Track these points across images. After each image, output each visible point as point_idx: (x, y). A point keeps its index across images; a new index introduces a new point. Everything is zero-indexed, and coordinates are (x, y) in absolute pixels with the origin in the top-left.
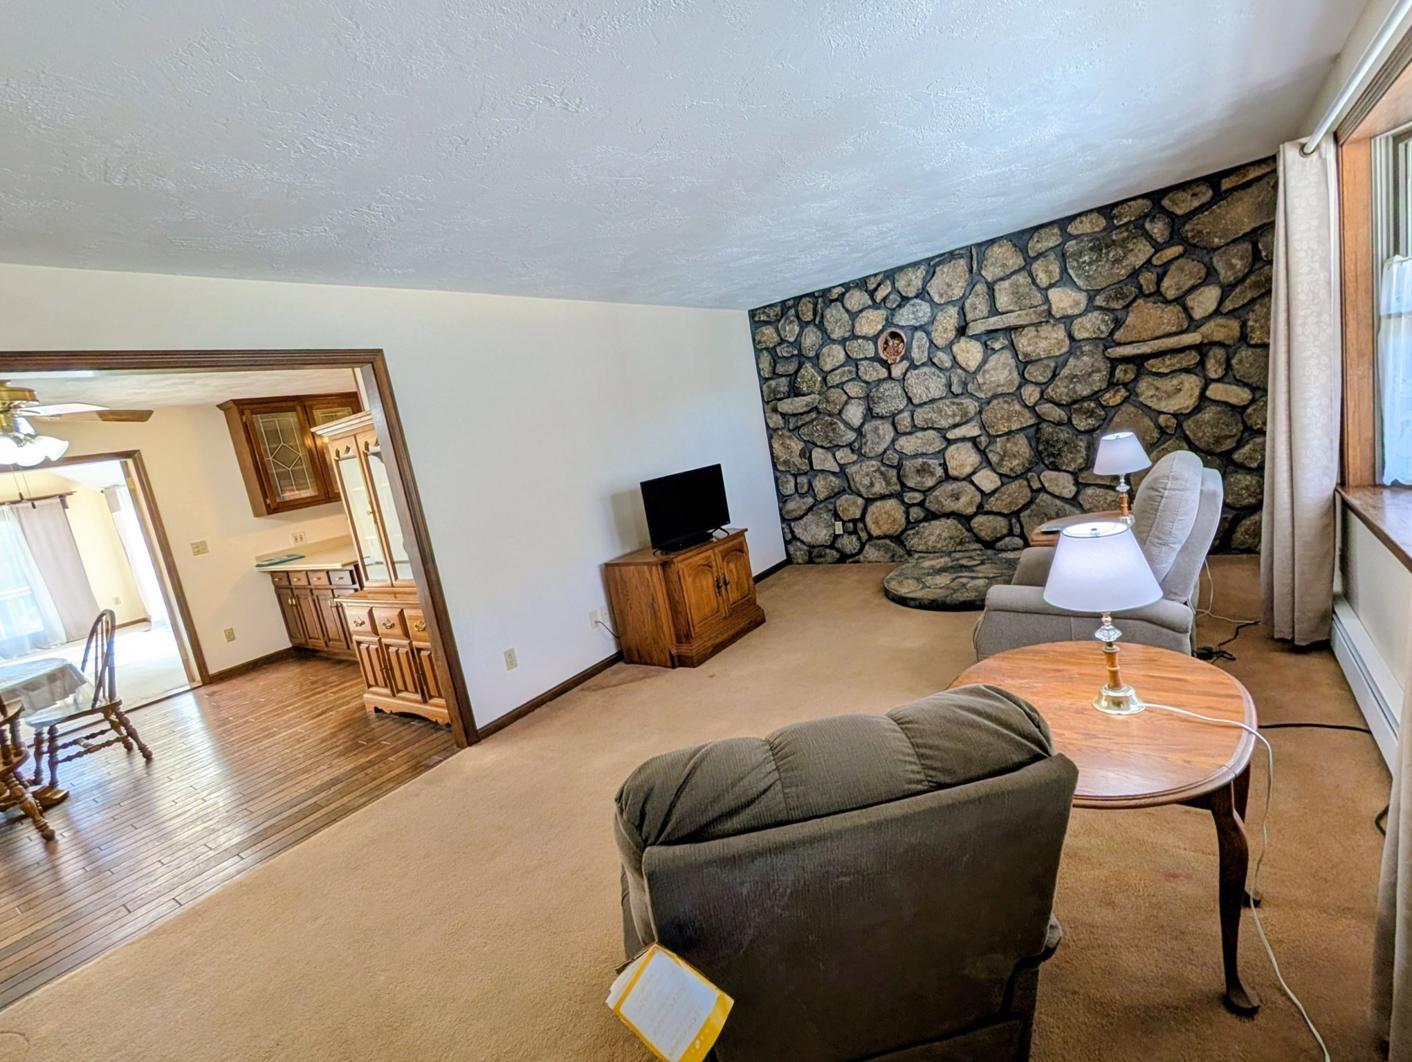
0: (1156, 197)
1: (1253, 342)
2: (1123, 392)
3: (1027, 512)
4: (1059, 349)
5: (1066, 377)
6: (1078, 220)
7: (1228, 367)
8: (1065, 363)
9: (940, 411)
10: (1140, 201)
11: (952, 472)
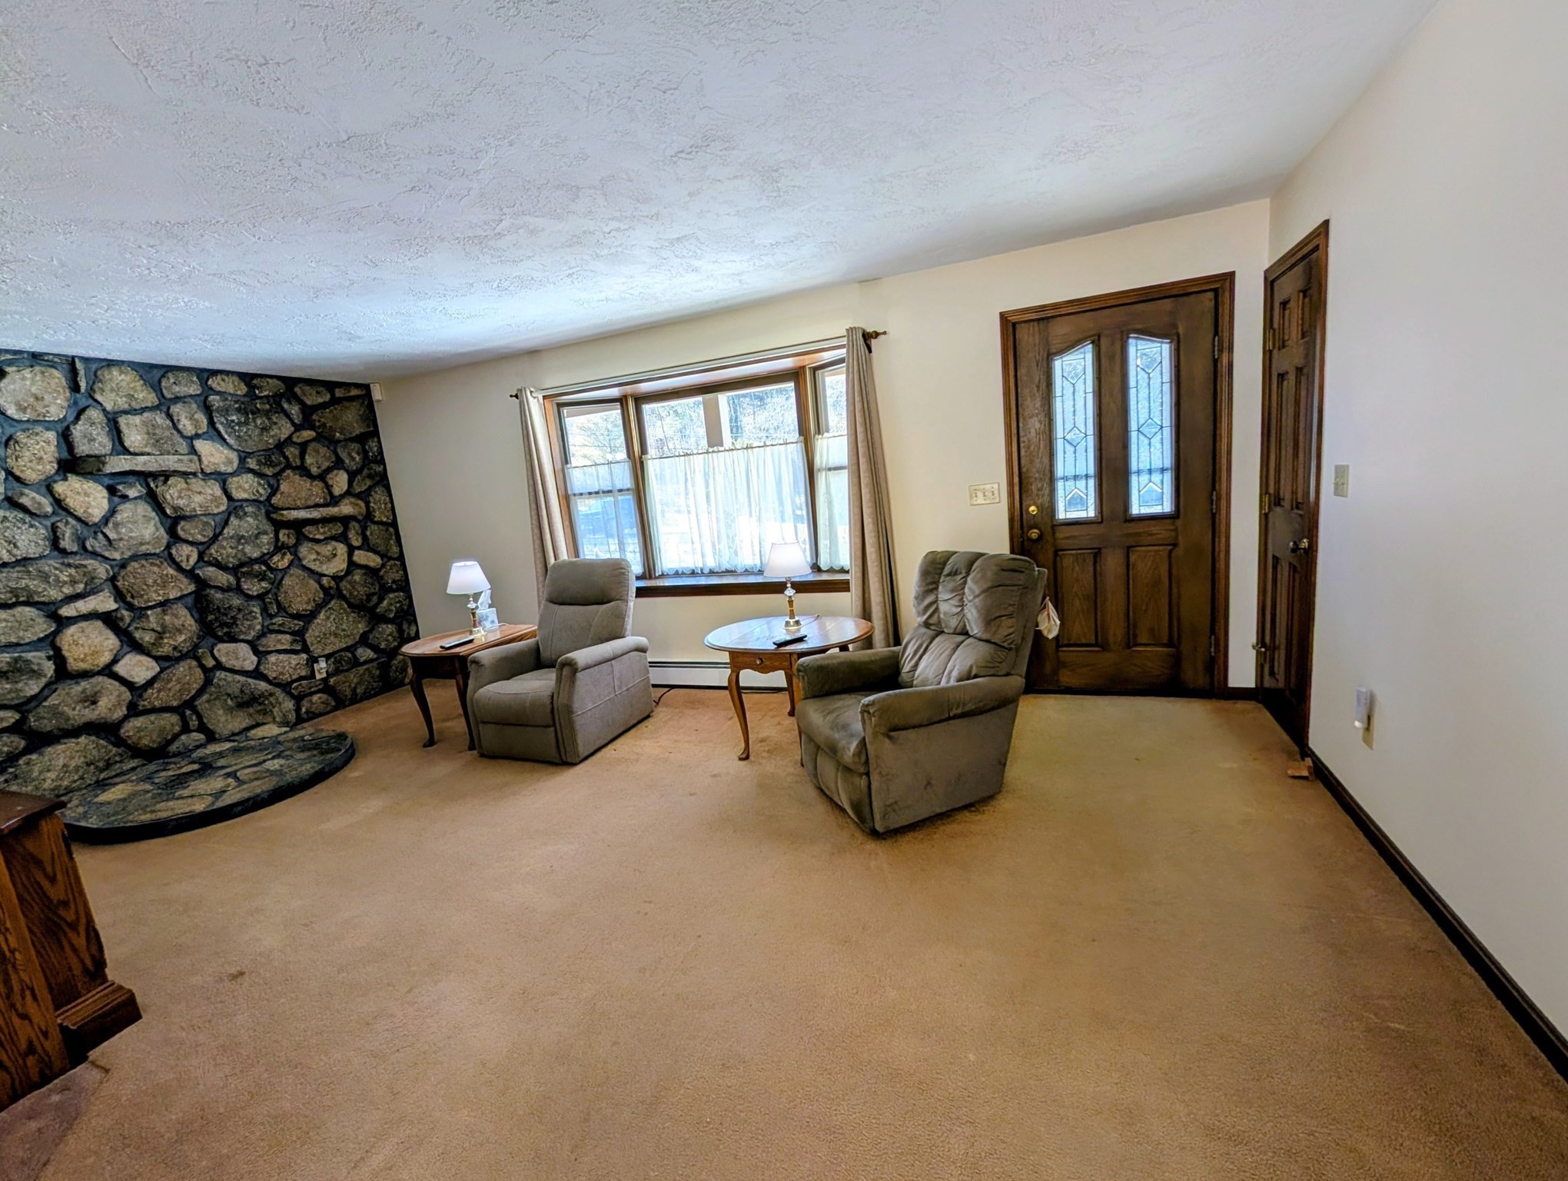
1: (376, 519)
3: (205, 697)
4: (217, 507)
6: (218, 376)
8: (226, 523)
9: (45, 577)
10: (276, 381)
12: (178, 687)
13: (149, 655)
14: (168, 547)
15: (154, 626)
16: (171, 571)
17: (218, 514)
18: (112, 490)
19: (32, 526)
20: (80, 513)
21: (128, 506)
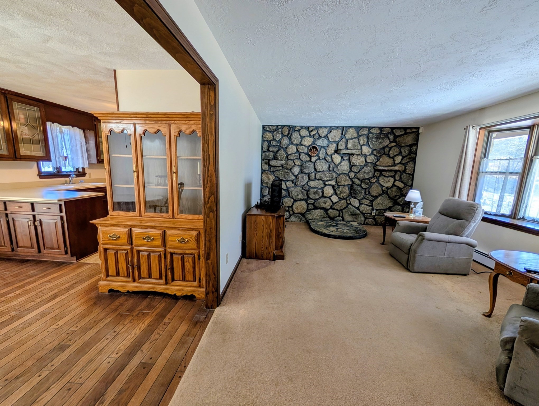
0: (392, 128)
1: (406, 172)
2: (376, 179)
3: (345, 210)
4: (362, 164)
5: (363, 172)
6: (374, 129)
7: (401, 178)
8: (363, 168)
9: (325, 175)
10: (389, 129)
11: (325, 195)
12: (340, 206)
13: (337, 196)
14: (349, 172)
15: (340, 190)
16: (348, 178)
17: (362, 165)
18: (342, 157)
19: (326, 164)
20: (335, 162)
21: (344, 161)
